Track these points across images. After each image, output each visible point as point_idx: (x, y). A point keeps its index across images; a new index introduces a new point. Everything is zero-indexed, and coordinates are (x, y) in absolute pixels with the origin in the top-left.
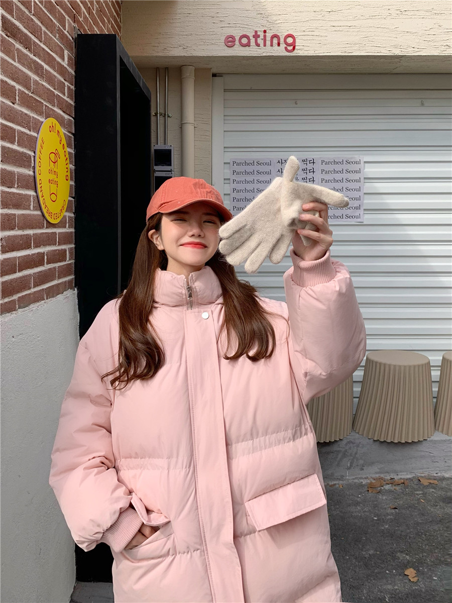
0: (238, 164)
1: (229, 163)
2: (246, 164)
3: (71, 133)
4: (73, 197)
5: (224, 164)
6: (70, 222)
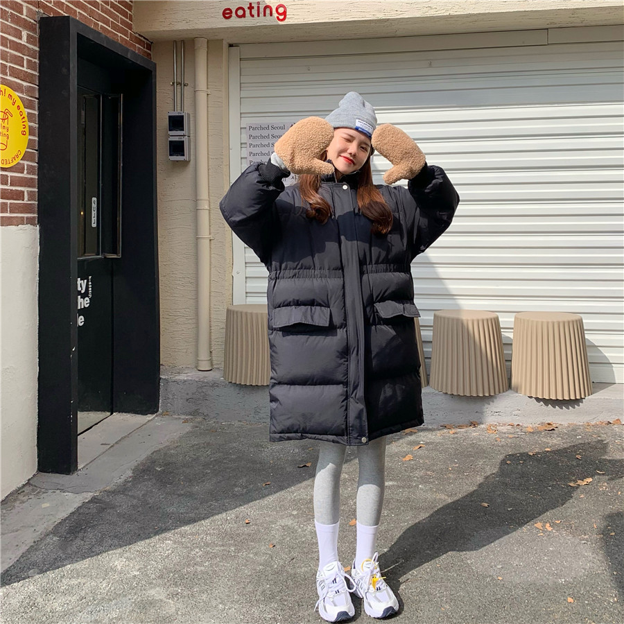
0: (253, 129)
1: (245, 128)
2: (262, 128)
3: (34, 97)
4: (35, 150)
5: (241, 129)
6: (30, 170)
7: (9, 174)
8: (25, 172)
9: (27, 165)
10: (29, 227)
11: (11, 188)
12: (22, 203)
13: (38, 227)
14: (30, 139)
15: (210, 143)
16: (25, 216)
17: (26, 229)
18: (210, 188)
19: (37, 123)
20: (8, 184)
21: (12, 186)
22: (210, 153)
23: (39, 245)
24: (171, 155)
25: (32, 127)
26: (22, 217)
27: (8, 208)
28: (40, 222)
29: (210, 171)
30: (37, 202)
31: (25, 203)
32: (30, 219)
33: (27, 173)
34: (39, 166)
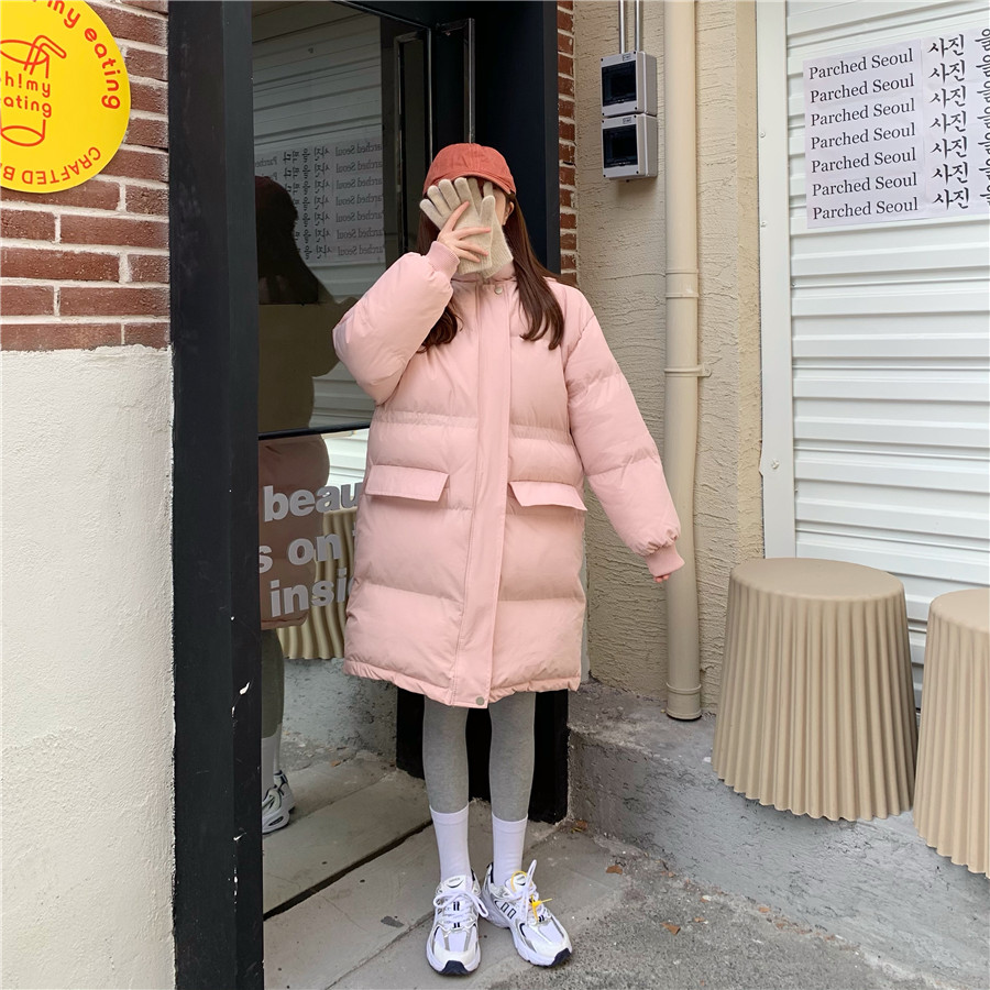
0: (823, 74)
1: (801, 75)
2: (846, 68)
3: (153, 11)
4: (161, 149)
5: (788, 78)
6: (139, 200)
7: (58, 211)
8: (122, 205)
9: (129, 189)
10: (139, 350)
11: (67, 248)
12: (110, 289)
13: (168, 353)
14: (137, 120)
15: (703, 124)
16: (124, 321)
17: (124, 358)
18: (704, 242)
19: (165, 77)
20: (54, 237)
21: (69, 242)
22: (703, 152)
23: (171, 398)
24: (607, 165)
25: (145, 87)
26: (108, 326)
27: (55, 302)
28: (174, 338)
29: (703, 197)
30: (167, 286)
31: (121, 289)
32: (143, 329)
33: (127, 208)
34: (170, 191)
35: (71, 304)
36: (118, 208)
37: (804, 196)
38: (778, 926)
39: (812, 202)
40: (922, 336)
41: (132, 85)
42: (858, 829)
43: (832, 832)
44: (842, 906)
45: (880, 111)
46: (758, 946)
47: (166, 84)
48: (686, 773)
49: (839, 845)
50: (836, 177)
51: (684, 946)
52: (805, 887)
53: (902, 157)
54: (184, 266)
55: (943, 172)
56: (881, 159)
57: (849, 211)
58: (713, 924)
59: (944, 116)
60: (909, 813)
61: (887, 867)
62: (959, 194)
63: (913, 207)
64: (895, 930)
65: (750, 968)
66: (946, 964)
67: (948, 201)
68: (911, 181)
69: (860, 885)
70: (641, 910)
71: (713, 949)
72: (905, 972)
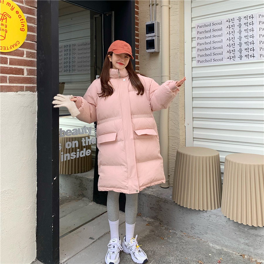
2: (206, 26)
3: (33, 7)
4: (35, 42)
5: (192, 28)
6: (29, 55)
7: (9, 57)
10: (29, 93)
12: (21, 77)
13: (36, 93)
14: (29, 34)
15: (171, 39)
16: (25, 85)
17: (25, 94)
18: (171, 68)
19: (36, 24)
20: (7, 63)
21: (11, 65)
22: (171, 46)
23: (37, 105)
24: (147, 49)
25: (31, 26)
26: (21, 86)
27: (8, 80)
28: (38, 90)
29: (171, 57)
30: (36, 77)
31: (24, 77)
32: (30, 87)
33: (26, 57)
34: (37, 53)
35: (12, 80)
36: (24, 57)
37: (195, 57)
38: (188, 237)
39: (197, 59)
40: (224, 92)
41: (28, 26)
42: (208, 212)
43: (201, 214)
44: (204, 232)
45: (214, 36)
46: (183, 242)
47: (36, 25)
48: (165, 200)
49: (203, 217)
50: (203, 53)
51: (165, 242)
52: (195, 227)
53: (219, 48)
54: (41, 72)
55: (229, 52)
56: (214, 48)
57: (206, 61)
58: (172, 237)
59: (230, 38)
60: (220, 208)
61: (215, 222)
62: (233, 57)
63: (222, 60)
64: (216, 237)
65: (181, 247)
66: (229, 245)
67: (230, 59)
68: (221, 54)
69: (208, 226)
70: (154, 234)
71: (172, 243)
72: (219, 247)
